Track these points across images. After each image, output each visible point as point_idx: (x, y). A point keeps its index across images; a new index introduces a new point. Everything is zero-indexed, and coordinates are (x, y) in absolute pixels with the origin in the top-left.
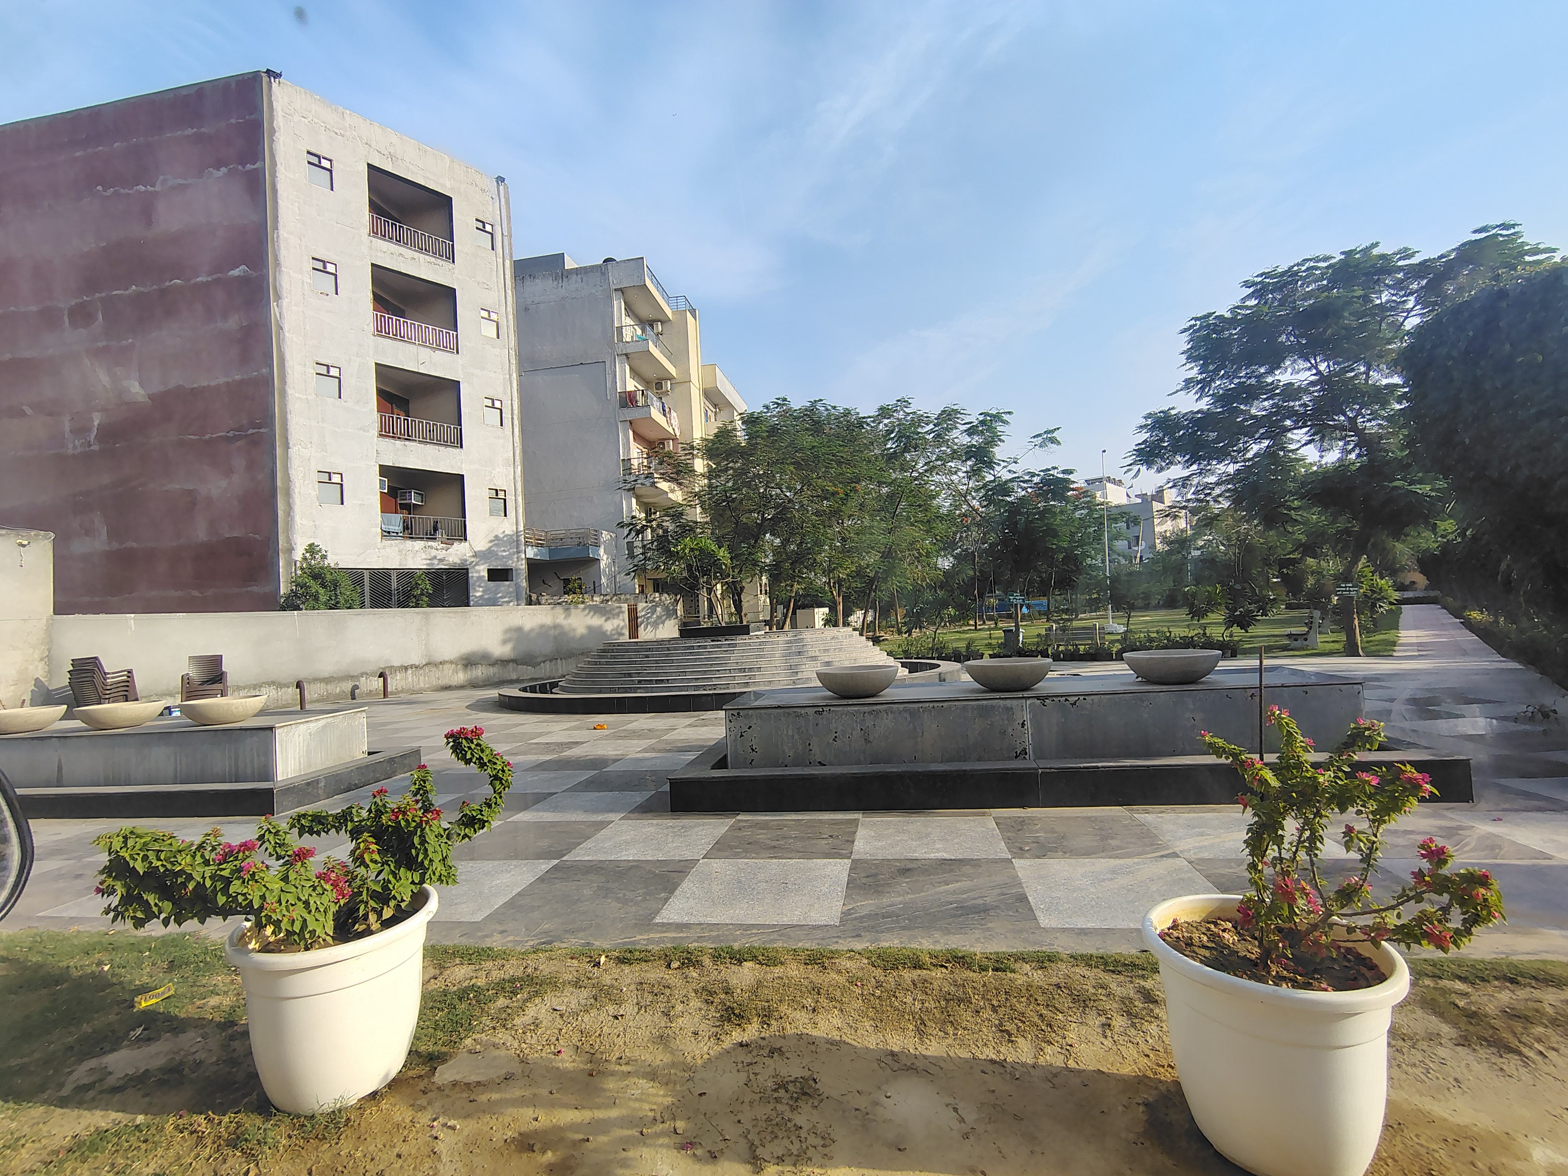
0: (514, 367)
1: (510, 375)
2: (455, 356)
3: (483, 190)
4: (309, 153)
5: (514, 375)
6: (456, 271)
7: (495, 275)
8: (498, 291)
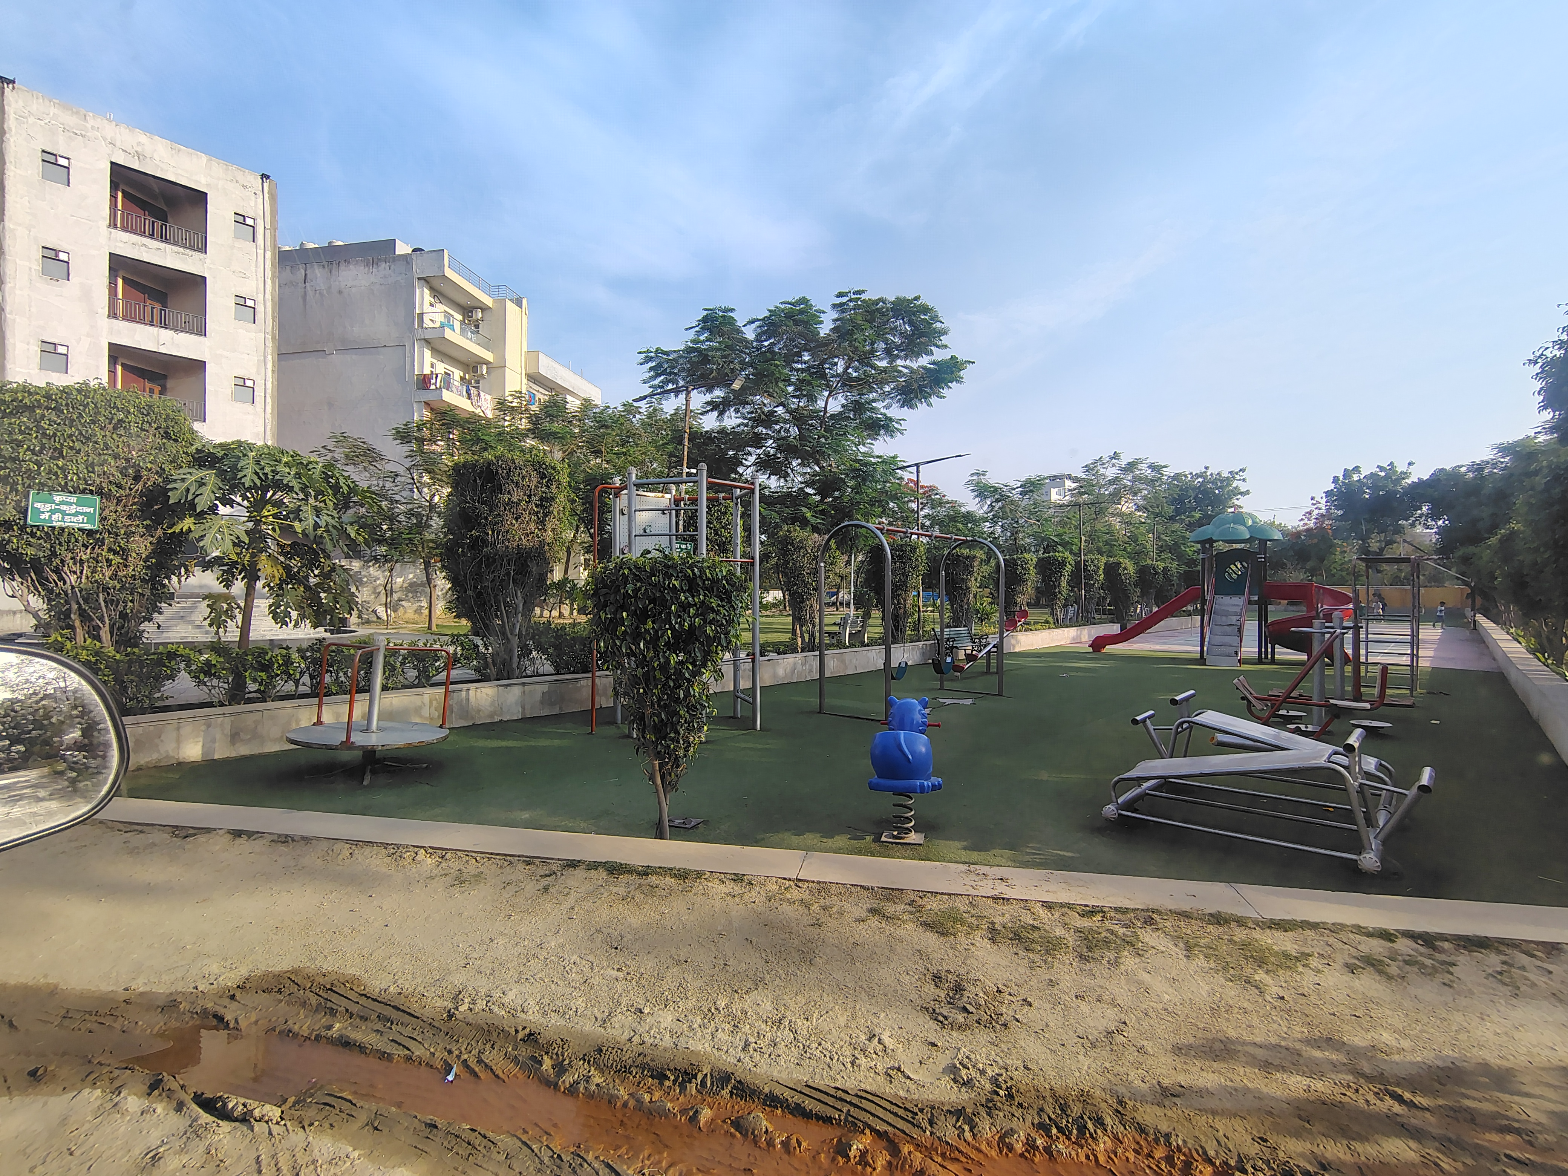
0: (269, 350)
1: (265, 357)
2: (202, 338)
3: (245, 187)
4: (43, 151)
5: (270, 358)
6: (208, 261)
7: (253, 264)
8: (257, 280)
